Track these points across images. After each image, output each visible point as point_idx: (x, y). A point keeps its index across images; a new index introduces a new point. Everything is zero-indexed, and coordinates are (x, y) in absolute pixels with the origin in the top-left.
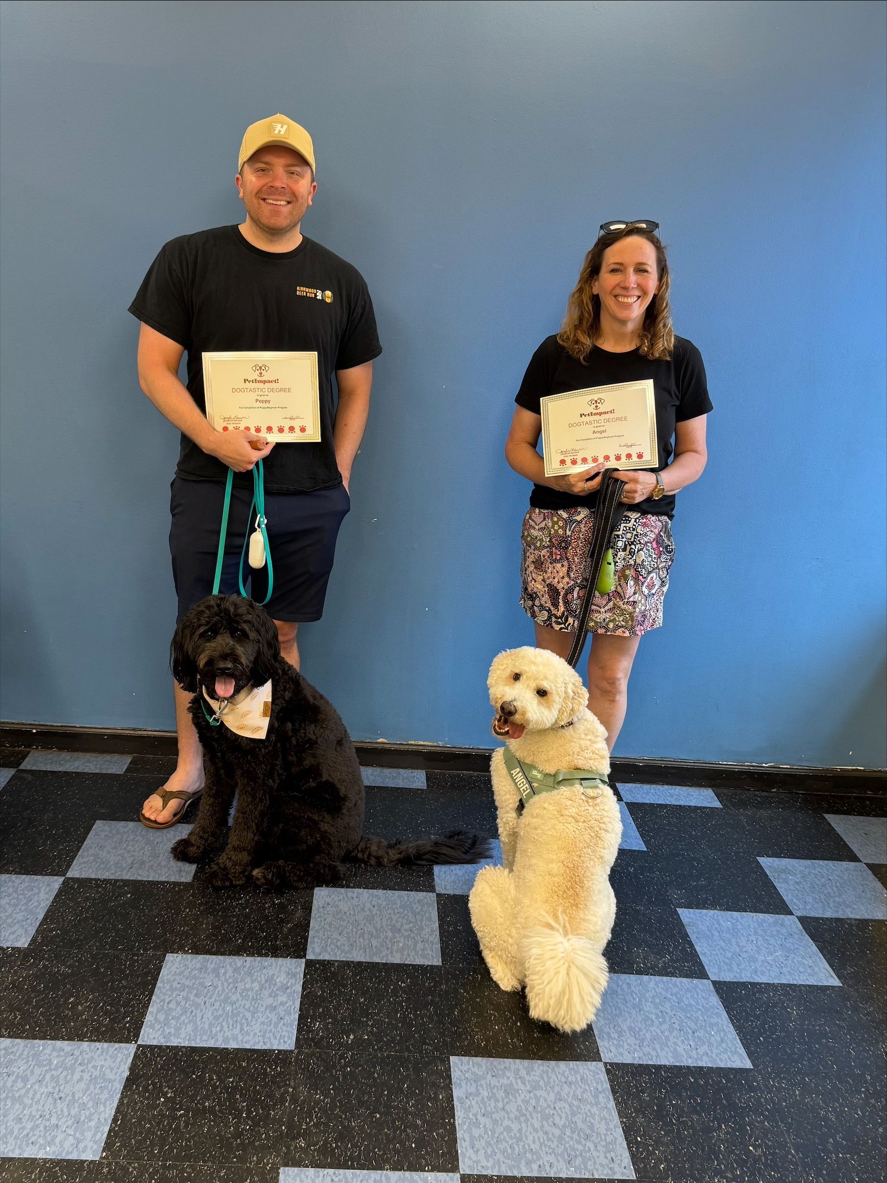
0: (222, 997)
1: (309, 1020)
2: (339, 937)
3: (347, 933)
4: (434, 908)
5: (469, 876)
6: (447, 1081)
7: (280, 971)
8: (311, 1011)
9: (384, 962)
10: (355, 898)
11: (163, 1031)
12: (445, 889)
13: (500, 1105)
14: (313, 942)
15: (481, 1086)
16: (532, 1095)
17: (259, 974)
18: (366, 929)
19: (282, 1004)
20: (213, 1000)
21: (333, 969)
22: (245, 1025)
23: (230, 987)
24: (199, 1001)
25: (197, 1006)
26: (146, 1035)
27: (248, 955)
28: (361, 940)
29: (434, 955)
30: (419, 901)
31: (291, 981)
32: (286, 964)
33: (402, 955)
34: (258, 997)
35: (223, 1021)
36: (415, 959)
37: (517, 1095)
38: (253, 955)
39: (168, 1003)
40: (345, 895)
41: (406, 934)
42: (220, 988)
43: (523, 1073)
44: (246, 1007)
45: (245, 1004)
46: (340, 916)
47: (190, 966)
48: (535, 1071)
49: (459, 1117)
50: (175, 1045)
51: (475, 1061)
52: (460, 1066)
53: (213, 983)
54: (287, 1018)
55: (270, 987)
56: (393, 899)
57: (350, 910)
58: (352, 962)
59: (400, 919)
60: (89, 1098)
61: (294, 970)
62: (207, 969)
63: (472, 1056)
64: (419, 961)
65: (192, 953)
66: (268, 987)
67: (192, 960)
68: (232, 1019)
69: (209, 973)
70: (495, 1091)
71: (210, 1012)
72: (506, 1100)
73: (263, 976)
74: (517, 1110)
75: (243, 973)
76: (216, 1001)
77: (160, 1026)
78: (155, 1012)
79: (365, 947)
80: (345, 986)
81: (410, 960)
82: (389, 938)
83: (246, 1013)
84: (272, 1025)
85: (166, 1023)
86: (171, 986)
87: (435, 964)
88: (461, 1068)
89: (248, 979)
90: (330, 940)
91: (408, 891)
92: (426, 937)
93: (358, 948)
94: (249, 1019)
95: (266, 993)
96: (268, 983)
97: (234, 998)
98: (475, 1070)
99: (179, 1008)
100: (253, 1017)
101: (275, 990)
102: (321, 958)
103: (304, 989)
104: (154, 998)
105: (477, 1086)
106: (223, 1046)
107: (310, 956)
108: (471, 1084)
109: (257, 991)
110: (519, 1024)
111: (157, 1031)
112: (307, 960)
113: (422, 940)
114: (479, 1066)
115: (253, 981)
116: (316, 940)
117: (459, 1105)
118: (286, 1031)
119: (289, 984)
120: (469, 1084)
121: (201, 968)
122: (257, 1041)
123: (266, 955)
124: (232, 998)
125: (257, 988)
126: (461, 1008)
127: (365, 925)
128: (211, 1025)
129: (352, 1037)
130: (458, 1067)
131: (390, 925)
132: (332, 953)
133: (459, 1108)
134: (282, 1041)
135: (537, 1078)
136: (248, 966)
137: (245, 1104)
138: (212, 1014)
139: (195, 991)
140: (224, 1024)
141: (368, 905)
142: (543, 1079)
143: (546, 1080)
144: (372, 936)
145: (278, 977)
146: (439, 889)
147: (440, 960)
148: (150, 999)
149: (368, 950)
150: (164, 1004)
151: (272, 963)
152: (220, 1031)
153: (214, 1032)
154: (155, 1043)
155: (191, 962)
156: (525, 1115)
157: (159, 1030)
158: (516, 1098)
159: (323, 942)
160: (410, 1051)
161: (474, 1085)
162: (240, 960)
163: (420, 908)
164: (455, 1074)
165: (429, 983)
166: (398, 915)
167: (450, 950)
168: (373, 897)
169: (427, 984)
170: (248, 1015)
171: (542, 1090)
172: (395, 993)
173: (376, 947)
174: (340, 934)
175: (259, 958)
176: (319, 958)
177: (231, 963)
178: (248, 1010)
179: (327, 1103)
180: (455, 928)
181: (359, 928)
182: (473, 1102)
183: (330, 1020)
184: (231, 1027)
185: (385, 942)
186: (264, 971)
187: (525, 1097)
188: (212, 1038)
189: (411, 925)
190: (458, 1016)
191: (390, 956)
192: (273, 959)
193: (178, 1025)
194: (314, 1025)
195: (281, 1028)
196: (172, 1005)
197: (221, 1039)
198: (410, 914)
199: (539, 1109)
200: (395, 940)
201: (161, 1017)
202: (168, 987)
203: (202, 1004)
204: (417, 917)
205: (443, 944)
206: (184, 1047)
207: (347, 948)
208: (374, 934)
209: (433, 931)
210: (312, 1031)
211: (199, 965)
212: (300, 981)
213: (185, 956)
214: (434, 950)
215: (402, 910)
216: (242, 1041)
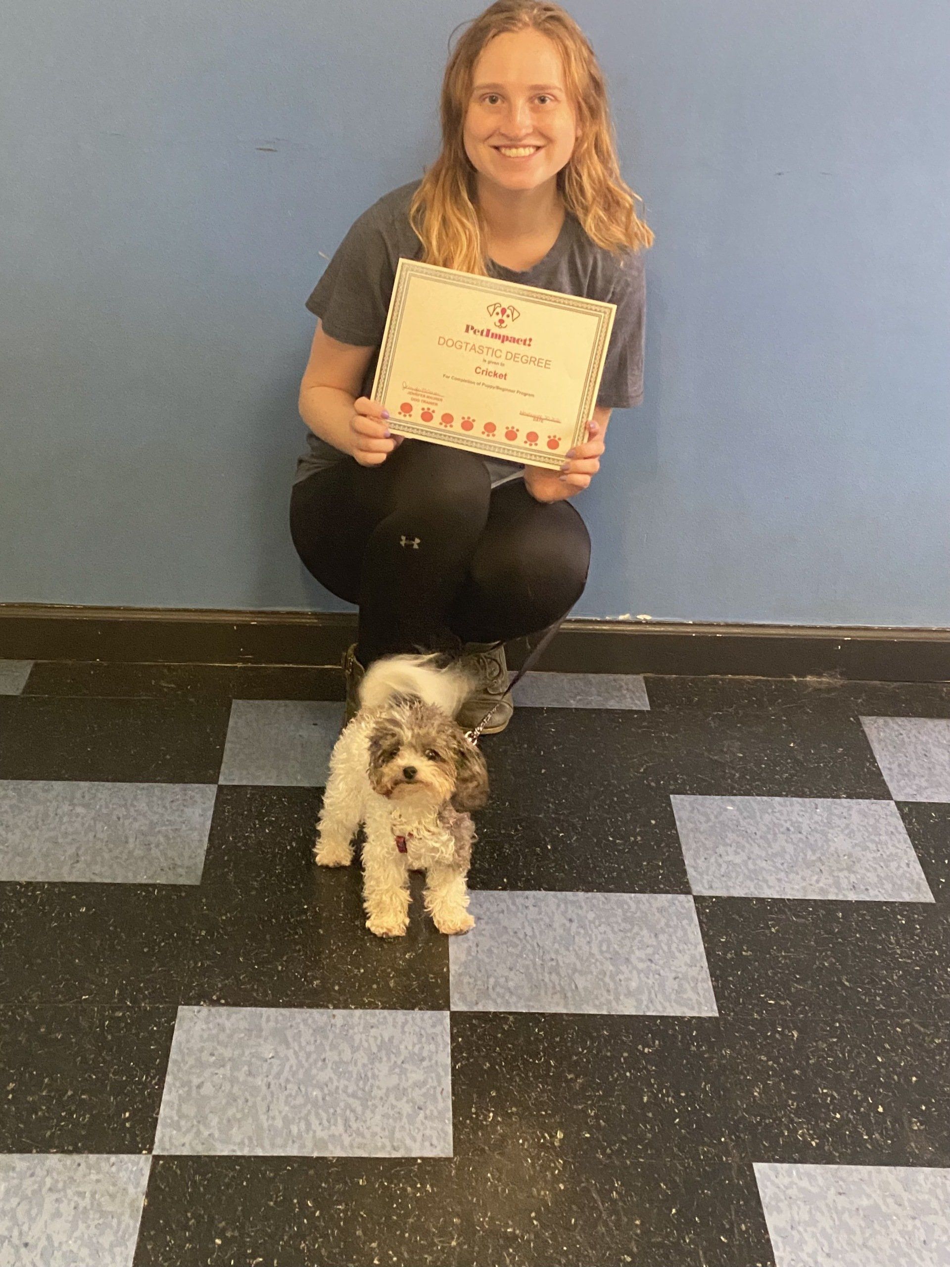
0: (301, 1075)
1: (473, 1110)
2: (512, 975)
3: (527, 967)
4: (692, 920)
5: (755, 864)
6: (753, 1203)
7: (403, 1032)
8: (475, 1096)
9: (605, 1013)
10: (531, 908)
11: (198, 1133)
12: (711, 887)
13: (858, 1239)
14: (460, 983)
15: (818, 1209)
16: (918, 1223)
17: (364, 1036)
18: (560, 958)
19: (418, 1085)
20: (282, 1081)
21: (506, 1027)
22: (352, 1118)
23: (311, 1060)
24: (259, 1082)
25: (255, 1089)
26: (166, 1139)
27: (335, 1007)
28: (554, 977)
29: (703, 1001)
30: (661, 910)
31: (427, 1048)
32: (413, 1019)
33: (639, 1001)
34: (370, 1074)
35: (309, 1112)
36: (665, 1008)
37: (889, 1222)
38: (346, 1007)
39: (199, 1087)
40: (509, 902)
41: (641, 966)
42: (293, 1061)
43: (898, 1188)
44: (350, 1091)
45: (346, 1087)
46: (505, 938)
47: (228, 1024)
48: (921, 1185)
49: (782, 1259)
50: (225, 1153)
51: (802, 1170)
52: (773, 1178)
53: (276, 1052)
54: (430, 1107)
55: (389, 1059)
56: (607, 907)
57: (523, 928)
58: (542, 1014)
59: (627, 942)
60: (79, 1242)
61: (430, 1031)
62: (261, 1030)
63: (795, 1162)
64: (673, 1010)
65: (227, 1004)
66: (385, 1059)
67: (229, 1017)
68: (327, 1112)
69: (266, 1040)
70: (846, 1216)
71: (282, 1098)
72: (868, 1233)
73: (371, 1040)
74: (892, 1247)
75: (331, 1036)
76: (287, 1081)
77: (189, 1124)
78: (176, 1102)
79: (562, 988)
80: (536, 1055)
81: (658, 1011)
82: (608, 974)
83: (351, 1101)
84: (405, 1120)
85: (202, 1119)
86: (198, 1060)
87: (704, 1015)
88: (776, 1181)
89: (345, 1046)
90: (492, 981)
91: (635, 892)
92: (684, 969)
93: (549, 993)
94: (359, 1109)
95: (382, 1068)
96: (384, 1052)
97: (323, 1076)
98: (805, 1183)
99: (220, 1093)
100: (365, 1106)
101: (399, 1062)
102: (480, 1008)
103: (454, 1059)
104: (168, 1079)
105: (810, 1212)
106: (315, 1155)
107: (458, 1005)
108: (799, 1208)
109: (364, 1065)
110: (881, 1109)
111: (185, 1134)
112: (454, 1015)
113: (674, 975)
114: (811, 1177)
115: (354, 1050)
116: (466, 979)
117: (779, 1240)
118: (431, 1128)
119: (425, 1054)
120: (795, 1208)
121: (250, 1030)
122: (379, 1144)
123: (372, 1006)
124: (318, 1078)
125: (365, 1061)
126: (765, 1085)
127: (557, 952)
128: (287, 1121)
129: (560, 1135)
130: (769, 1180)
131: (608, 951)
132: (499, 1001)
133: (780, 1245)
134: (427, 1144)
135: (927, 1197)
136: (338, 1026)
137: (374, 1245)
138: (287, 1103)
139: (246, 1068)
140: (313, 1119)
141: (559, 920)
142: (937, 1198)
143: (942, 1197)
144: (575, 970)
145: (401, 1042)
146: (699, 889)
147: (716, 1008)
148: (161, 1083)
149: (569, 994)
150: (190, 1088)
151: (385, 1018)
152: (307, 1131)
153: (295, 1129)
154: (186, 1152)
155: (228, 1019)
156: (906, 1255)
157: (188, 1131)
158: (886, 1227)
159: (479, 983)
160: (674, 1156)
161: (805, 1209)
162: (322, 1014)
163: (663, 922)
164: (766, 1193)
165: (699, 1046)
166: (622, 934)
167: (732, 991)
168: (566, 903)
169: (693, 1048)
170: (356, 1104)
171: (936, 1213)
172: (633, 1063)
173: (585, 989)
174: (511, 969)
175: (358, 1012)
176: (475, 1009)
177: (305, 1021)
178: (354, 1096)
179: (529, 1241)
180: (738, 954)
181: (547, 957)
182: (805, 1235)
183: (514, 1109)
184: (325, 1122)
185: (602, 980)
186: (373, 1032)
187: (905, 1225)
188: (293, 1142)
189: (650, 951)
190: (761, 1099)
191: (614, 1004)
192: (386, 1012)
193: (225, 1121)
194: (486, 1120)
195: (423, 1123)
196: (208, 1089)
197: (309, 1144)
198: (645, 932)
199: (934, 1245)
200: (621, 977)
201: (190, 1110)
202: (191, 1061)
203: (264, 1088)
204: (662, 937)
205: (717, 981)
206: (243, 1157)
207: (527, 992)
208: (579, 966)
209: (693, 957)
210: (482, 1127)
211: (243, 1025)
212: (445, 1047)
213: (213, 1009)
214: (701, 992)
215: (628, 927)
216: (351, 1146)
